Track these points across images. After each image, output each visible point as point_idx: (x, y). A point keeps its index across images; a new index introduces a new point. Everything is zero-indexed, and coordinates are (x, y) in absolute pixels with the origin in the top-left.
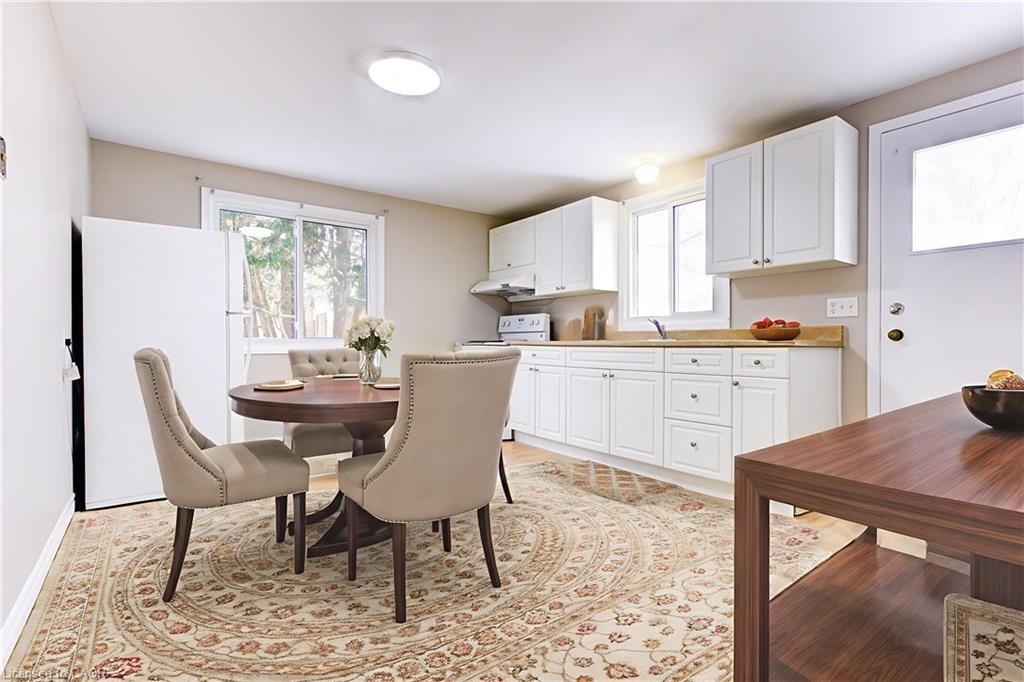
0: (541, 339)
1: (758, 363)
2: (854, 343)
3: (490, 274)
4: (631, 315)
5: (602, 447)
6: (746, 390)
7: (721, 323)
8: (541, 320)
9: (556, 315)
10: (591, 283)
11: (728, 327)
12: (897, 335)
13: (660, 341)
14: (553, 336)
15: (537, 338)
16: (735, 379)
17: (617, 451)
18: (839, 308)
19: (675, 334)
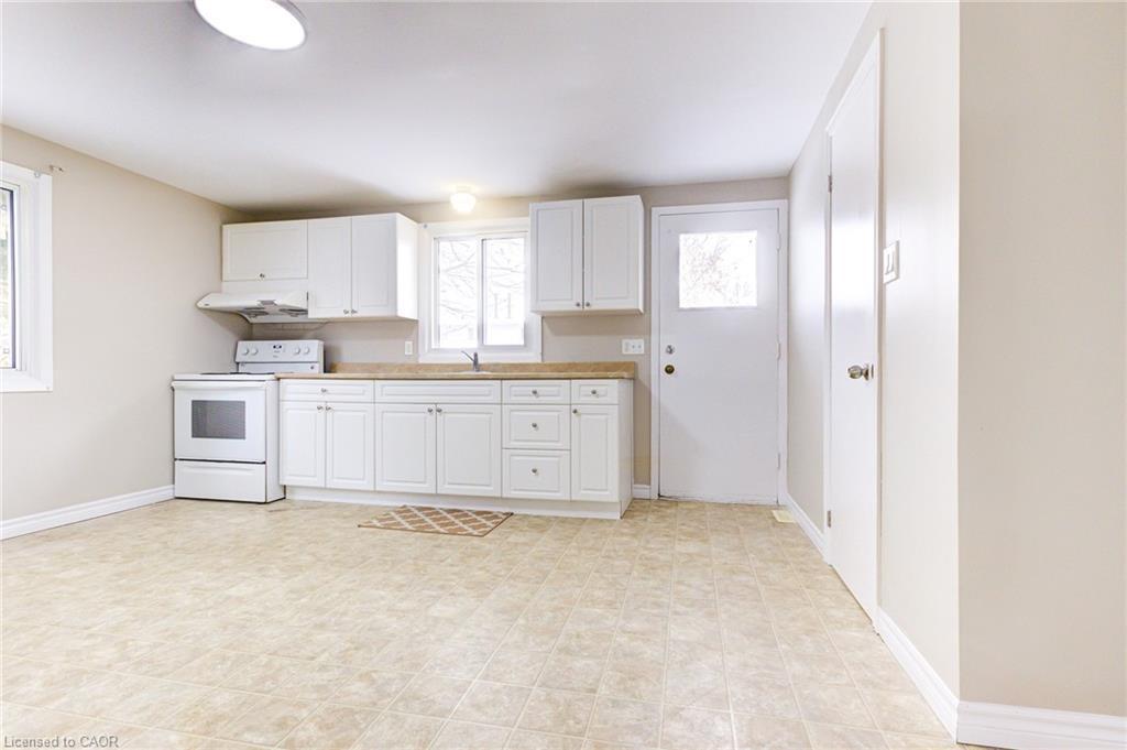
0: (313, 371)
1: (594, 392)
2: (642, 376)
3: (224, 284)
4: (433, 347)
5: (428, 488)
6: (584, 417)
7: (533, 357)
8: (312, 349)
9: (333, 343)
10: (396, 310)
11: (539, 361)
12: (670, 370)
13: (474, 373)
14: (329, 368)
15: (305, 370)
16: (574, 407)
17: (445, 489)
18: (632, 347)
19: (488, 367)
